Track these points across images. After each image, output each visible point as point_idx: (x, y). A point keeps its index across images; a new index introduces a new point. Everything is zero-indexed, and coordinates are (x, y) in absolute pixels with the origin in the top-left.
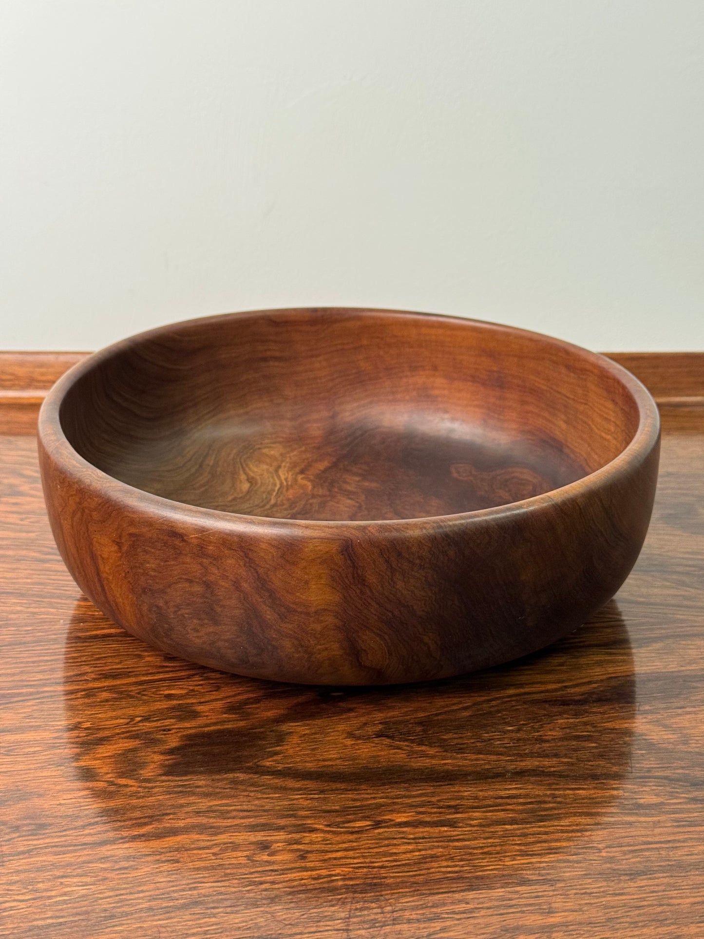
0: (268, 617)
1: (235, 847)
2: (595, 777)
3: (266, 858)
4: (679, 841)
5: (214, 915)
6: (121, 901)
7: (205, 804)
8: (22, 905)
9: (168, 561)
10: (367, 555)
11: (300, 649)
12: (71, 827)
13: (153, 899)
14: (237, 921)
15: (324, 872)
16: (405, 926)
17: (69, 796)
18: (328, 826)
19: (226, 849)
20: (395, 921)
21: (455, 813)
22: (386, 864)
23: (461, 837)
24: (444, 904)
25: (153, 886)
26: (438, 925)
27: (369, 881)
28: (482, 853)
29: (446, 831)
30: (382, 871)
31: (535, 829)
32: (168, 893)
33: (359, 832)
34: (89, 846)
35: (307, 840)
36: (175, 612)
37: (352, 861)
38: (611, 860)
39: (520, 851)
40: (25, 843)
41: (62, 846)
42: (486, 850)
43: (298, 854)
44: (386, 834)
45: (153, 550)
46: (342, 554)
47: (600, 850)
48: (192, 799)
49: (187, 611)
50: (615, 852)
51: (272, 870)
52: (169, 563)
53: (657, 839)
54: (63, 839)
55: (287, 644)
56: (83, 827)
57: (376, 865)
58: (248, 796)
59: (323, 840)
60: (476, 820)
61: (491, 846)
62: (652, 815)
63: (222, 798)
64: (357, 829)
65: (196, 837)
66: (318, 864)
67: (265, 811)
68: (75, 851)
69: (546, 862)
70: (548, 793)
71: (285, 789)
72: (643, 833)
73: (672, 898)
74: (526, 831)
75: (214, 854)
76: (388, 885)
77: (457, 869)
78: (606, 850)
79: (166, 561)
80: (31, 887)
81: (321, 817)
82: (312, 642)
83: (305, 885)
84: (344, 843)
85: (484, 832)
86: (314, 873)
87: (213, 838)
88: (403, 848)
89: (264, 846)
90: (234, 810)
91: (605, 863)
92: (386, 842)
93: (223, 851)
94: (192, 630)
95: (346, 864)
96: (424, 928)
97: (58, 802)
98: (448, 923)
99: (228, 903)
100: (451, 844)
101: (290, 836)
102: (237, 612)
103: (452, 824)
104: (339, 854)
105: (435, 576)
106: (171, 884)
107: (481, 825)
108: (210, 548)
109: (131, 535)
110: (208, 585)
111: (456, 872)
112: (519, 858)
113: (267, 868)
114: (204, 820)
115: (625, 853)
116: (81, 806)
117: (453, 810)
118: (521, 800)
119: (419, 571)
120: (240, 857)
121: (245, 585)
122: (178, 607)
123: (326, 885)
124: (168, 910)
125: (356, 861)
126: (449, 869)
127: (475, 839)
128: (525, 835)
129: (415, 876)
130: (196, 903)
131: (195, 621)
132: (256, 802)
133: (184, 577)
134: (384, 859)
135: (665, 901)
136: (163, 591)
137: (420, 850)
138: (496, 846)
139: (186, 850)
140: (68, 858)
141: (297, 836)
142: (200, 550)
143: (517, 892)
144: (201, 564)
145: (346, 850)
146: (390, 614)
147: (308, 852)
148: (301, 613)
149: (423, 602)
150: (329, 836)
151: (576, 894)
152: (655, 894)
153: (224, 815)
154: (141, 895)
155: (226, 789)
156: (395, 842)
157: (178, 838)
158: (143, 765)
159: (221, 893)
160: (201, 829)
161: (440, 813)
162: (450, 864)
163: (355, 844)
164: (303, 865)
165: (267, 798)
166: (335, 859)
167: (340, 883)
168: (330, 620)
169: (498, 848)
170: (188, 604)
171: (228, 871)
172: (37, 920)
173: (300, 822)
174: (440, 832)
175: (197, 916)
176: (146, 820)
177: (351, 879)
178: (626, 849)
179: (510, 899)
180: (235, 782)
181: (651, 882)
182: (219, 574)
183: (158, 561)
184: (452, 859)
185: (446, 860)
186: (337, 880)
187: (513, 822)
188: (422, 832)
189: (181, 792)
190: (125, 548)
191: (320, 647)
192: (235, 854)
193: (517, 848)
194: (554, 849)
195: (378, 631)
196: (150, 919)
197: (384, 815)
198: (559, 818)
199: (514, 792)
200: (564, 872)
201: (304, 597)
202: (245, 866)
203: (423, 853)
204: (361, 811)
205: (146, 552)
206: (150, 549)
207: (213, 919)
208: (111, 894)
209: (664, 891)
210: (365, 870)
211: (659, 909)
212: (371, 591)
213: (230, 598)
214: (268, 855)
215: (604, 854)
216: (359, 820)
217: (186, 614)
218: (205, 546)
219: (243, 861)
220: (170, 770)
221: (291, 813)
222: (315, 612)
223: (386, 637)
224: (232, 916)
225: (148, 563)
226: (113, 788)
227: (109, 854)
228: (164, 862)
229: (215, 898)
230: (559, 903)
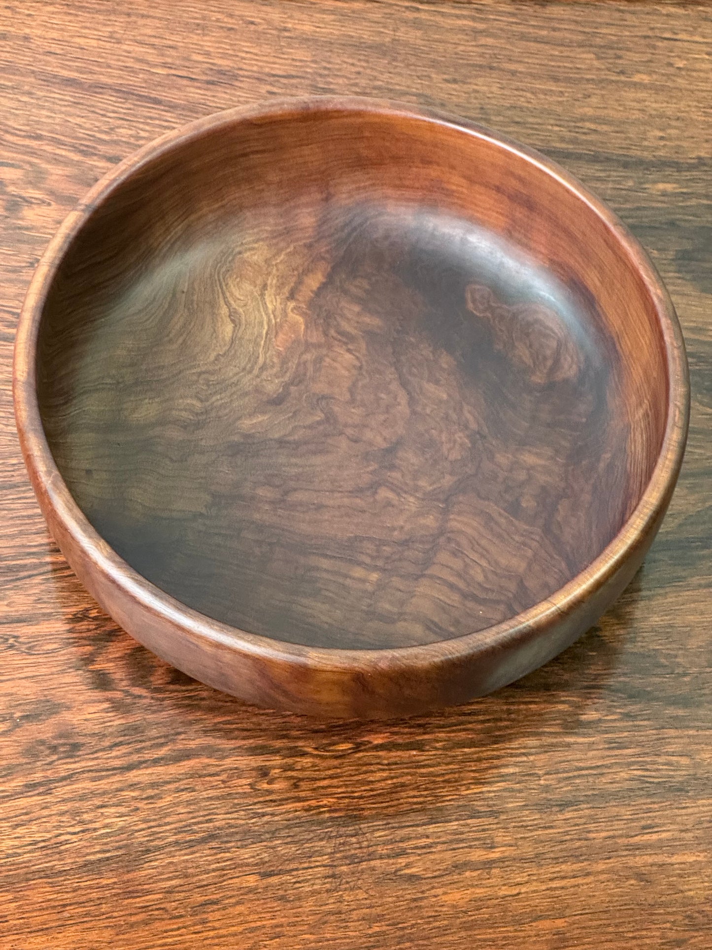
1: (240, 773)
2: (547, 688)
3: (265, 786)
4: (607, 766)
5: (228, 850)
6: (153, 834)
7: (209, 721)
8: (74, 838)
12: (99, 747)
13: (178, 831)
14: (246, 856)
15: (313, 803)
16: (378, 861)
17: (93, 710)
18: (316, 749)
19: (232, 776)
20: (370, 857)
21: (424, 734)
22: (365, 794)
23: (426, 762)
24: (409, 839)
25: (176, 818)
26: (403, 861)
27: (350, 813)
28: (443, 781)
29: (415, 756)
30: (361, 802)
31: (489, 753)
32: (189, 826)
33: (343, 756)
34: (118, 771)
35: (299, 766)
37: (336, 790)
38: (547, 789)
39: (474, 778)
40: (65, 767)
41: (97, 771)
42: (447, 777)
43: (292, 781)
44: (365, 759)
47: (540, 778)
48: (199, 714)
50: (551, 780)
51: (271, 801)
53: (588, 764)
54: (96, 762)
56: (111, 748)
57: (356, 794)
58: (246, 711)
59: (312, 766)
60: (441, 741)
61: (451, 773)
62: (589, 736)
63: (225, 714)
64: (340, 753)
65: (207, 761)
66: (309, 794)
67: (261, 730)
68: (108, 776)
69: (494, 792)
70: (505, 707)
72: (578, 757)
73: (589, 832)
74: (481, 754)
75: (222, 782)
76: (365, 817)
77: (421, 799)
78: (545, 777)
80: (78, 818)
81: (310, 738)
83: (297, 818)
84: (329, 769)
85: (446, 756)
86: (306, 803)
87: (221, 763)
88: (379, 775)
89: (264, 772)
90: (237, 729)
91: (542, 793)
92: (364, 768)
93: (230, 777)
95: (331, 794)
96: (393, 864)
97: (84, 717)
98: (412, 859)
99: (238, 837)
100: (418, 771)
101: (285, 761)
103: (419, 746)
104: (325, 783)
106: (191, 815)
107: (444, 748)
111: (421, 803)
112: (473, 787)
113: (268, 798)
114: (212, 741)
115: (559, 781)
116: (104, 722)
117: (421, 730)
118: (481, 718)
120: (244, 785)
123: (315, 818)
124: (191, 844)
125: (339, 790)
126: (415, 800)
127: (439, 764)
128: (479, 760)
129: (387, 807)
130: (212, 837)
132: (254, 720)
134: (363, 788)
135: (584, 836)
137: (392, 778)
138: (455, 773)
139: (200, 777)
140: (103, 785)
141: (290, 761)
143: (468, 825)
145: (331, 777)
147: (300, 780)
150: (317, 761)
151: (514, 827)
152: (577, 828)
153: (229, 734)
154: (168, 828)
155: (226, 702)
156: (372, 768)
157: (192, 763)
158: (151, 669)
159: (231, 826)
160: (211, 752)
161: (411, 734)
162: (415, 793)
163: (339, 771)
164: (296, 794)
165: (263, 714)
166: (323, 788)
167: (327, 815)
169: (456, 776)
171: (236, 801)
172: (88, 854)
173: (292, 745)
174: (410, 756)
175: (215, 851)
176: (162, 740)
177: (335, 811)
178: (561, 775)
179: (462, 833)
181: (576, 814)
184: (417, 788)
185: (413, 789)
186: (324, 812)
187: (472, 744)
188: (395, 757)
189: (189, 705)
192: (240, 782)
193: (472, 775)
194: (503, 776)
196: (178, 853)
197: (364, 736)
198: (510, 739)
200: (508, 803)
202: (249, 795)
203: (395, 781)
204: (345, 731)
207: (228, 855)
208: (144, 826)
209: (585, 824)
210: (347, 800)
211: (578, 844)
214: (268, 783)
215: (542, 782)
216: (342, 743)
219: (247, 789)
220: (176, 677)
221: (285, 733)
224: (243, 851)
226: (129, 700)
227: (136, 780)
228: (183, 790)
229: (228, 831)
230: (500, 837)
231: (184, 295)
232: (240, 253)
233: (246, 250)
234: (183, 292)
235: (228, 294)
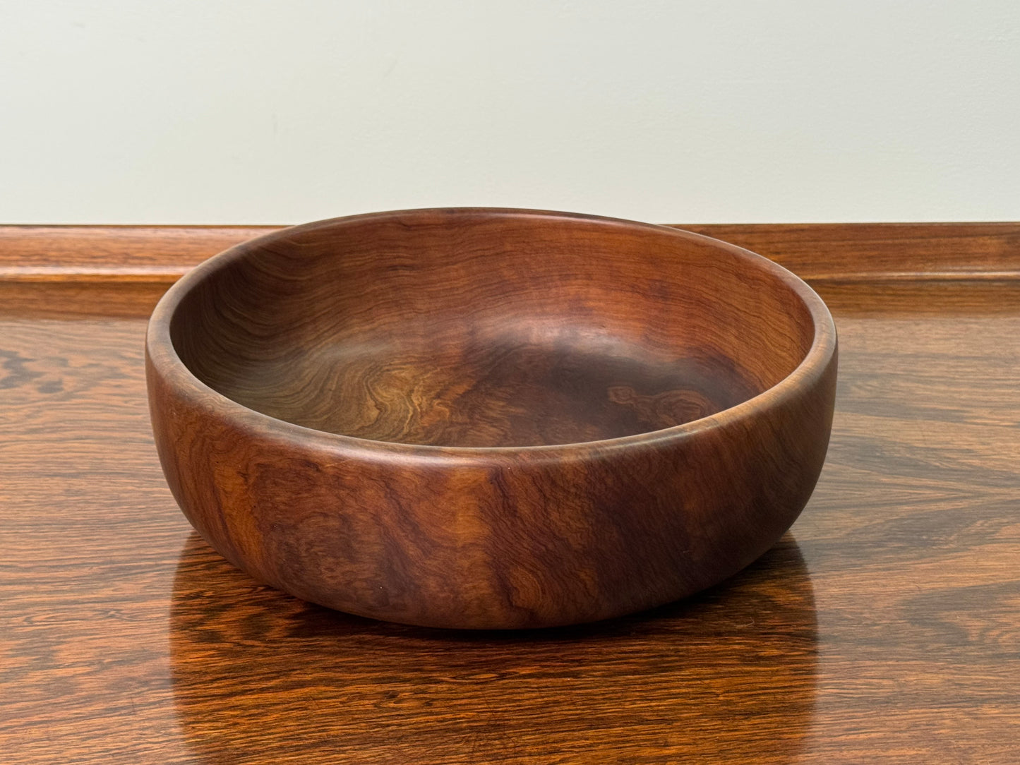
0: (411, 553)
1: (362, 696)
2: (719, 634)
3: (392, 705)
4: (795, 687)
5: (344, 752)
6: (252, 741)
7: (331, 661)
9: (300, 493)
10: (519, 483)
11: (445, 588)
12: (198, 681)
13: (284, 739)
14: (365, 756)
15: (449, 716)
16: (527, 758)
17: (196, 656)
18: (454, 678)
19: (353, 699)
20: (517, 754)
21: (578, 666)
22: (510, 709)
23: (582, 686)
24: (564, 741)
25: (283, 729)
26: (557, 757)
27: (492, 723)
28: (604, 699)
29: (568, 681)
30: (506, 714)
31: (655, 678)
32: (298, 735)
33: (485, 682)
34: (219, 697)
35: (433, 690)
36: (307, 551)
37: (476, 707)
38: (728, 703)
39: (641, 696)
40: (155, 695)
41: (192, 697)
42: (607, 696)
43: (424, 701)
44: (510, 685)
45: (284, 482)
46: (492, 483)
47: (718, 695)
48: (318, 657)
49: (321, 548)
50: (732, 697)
51: (399, 715)
52: (300, 496)
53: (773, 685)
54: (192, 691)
55: (432, 583)
56: (212, 681)
57: (500, 709)
58: (374, 654)
59: (448, 690)
60: (599, 671)
61: (613, 693)
62: (772, 666)
63: (348, 656)
64: (482, 681)
65: (323, 688)
66: (444, 710)
67: (390, 666)
68: (206, 701)
69: (665, 705)
70: (671, 648)
71: (412, 647)
72: (761, 680)
73: (783, 733)
74: (647, 680)
75: (341, 702)
76: (510, 726)
77: (578, 712)
78: (723, 695)
79: (298, 494)
81: (446, 671)
82: (458, 580)
83: (430, 726)
84: (468, 692)
85: (606, 681)
86: (440, 717)
87: (340, 689)
88: (527, 696)
89: (392, 696)
90: (361, 666)
91: (722, 705)
92: (511, 691)
93: (350, 700)
94: (325, 569)
95: (470, 710)
96: (545, 759)
97: (184, 661)
98: (568, 755)
99: (357, 742)
100: (573, 691)
101: (416, 687)
102: (376, 548)
103: (575, 675)
104: (463, 702)
106: (300, 727)
107: (603, 676)
108: (348, 478)
109: (259, 465)
110: (345, 519)
111: (577, 715)
112: (639, 702)
113: (393, 713)
114: (331, 675)
115: (741, 697)
116: (208, 664)
117: (577, 664)
118: (645, 655)
119: (575, 501)
120: (368, 704)
121: (386, 518)
122: (310, 544)
123: (451, 726)
124: (297, 749)
125: (479, 707)
126: (571, 712)
127: (597, 687)
128: (646, 683)
129: (537, 718)
130: (325, 743)
131: (329, 559)
132: (383, 659)
133: (318, 510)
134: (508, 705)
135: (777, 736)
136: (295, 527)
137: (543, 697)
138: (617, 693)
139: (314, 699)
140: (198, 707)
141: (422, 687)
142: (335, 481)
143: (635, 730)
144: (338, 497)
145: (470, 698)
146: (543, 548)
147: (433, 700)
148: (447, 548)
149: (579, 535)
150: (454, 687)
151: (691, 731)
152: (767, 730)
153: (351, 670)
154: (271, 736)
155: (352, 648)
156: (519, 690)
157: (306, 690)
158: (268, 628)
159: (349, 734)
160: (329, 682)
161: (564, 666)
162: (571, 707)
163: (480, 693)
164: (429, 710)
165: (393, 655)
166: (460, 705)
167: (464, 725)
168: (479, 555)
169: (619, 695)
170: (322, 541)
171: (356, 716)
173: (426, 675)
174: (563, 682)
175: (326, 753)
176: (274, 675)
177: (475, 721)
178: (743, 693)
179: (628, 736)
180: (361, 643)
181: (763, 721)
182: (357, 507)
183: (289, 494)
184: (574, 704)
185: (568, 705)
186: (461, 722)
187: (635, 672)
188: (546, 682)
189: (307, 651)
190: (252, 480)
191: (467, 585)
192: (362, 702)
193: (638, 694)
194: (673, 694)
195: (531, 567)
196: (281, 755)
197: (508, 669)
198: (680, 669)
199: (638, 647)
200: (682, 713)
201: (450, 531)
202: (372, 712)
203: (546, 699)
204: (487, 665)
205: (275, 484)
206: (280, 481)
207: (343, 755)
208: (242, 736)
209: (776, 728)
210: (489, 713)
211: (770, 742)
212: (522, 523)
213: (369, 533)
214: (394, 703)
215: (721, 698)
216: (484, 673)
217: (320, 551)
218: (341, 476)
219: (371, 708)
220: (296, 633)
221: (417, 667)
222: (463, 547)
223: (540, 574)
224: (360, 752)
225: (278, 496)
226: (239, 649)
227: (238, 703)
228: (293, 710)
229: (344, 738)
230: (674, 738)
231: (331, 393)
232: (388, 370)
233: (394, 369)
234: (331, 390)
235: (374, 394)
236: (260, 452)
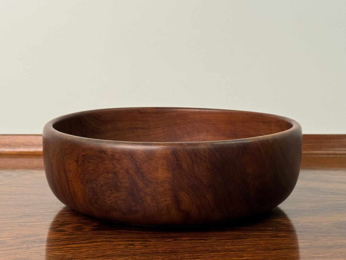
0: (141, 186)
9: (98, 165)
10: (183, 155)
11: (154, 201)
36: (100, 189)
45: (92, 161)
46: (172, 155)
49: (105, 187)
55: (148, 199)
79: (97, 165)
82: (159, 197)
94: (107, 197)
102: (127, 184)
105: (211, 166)
108: (117, 155)
109: (83, 156)
110: (115, 173)
119: (204, 163)
121: (131, 171)
122: (101, 186)
131: (108, 192)
133: (105, 171)
136: (96, 180)
142: (112, 157)
144: (113, 164)
146: (192, 183)
148: (154, 183)
149: (206, 178)
168: (167, 186)
170: (106, 184)
182: (120, 167)
183: (94, 166)
190: (80, 163)
191: (162, 199)
195: (187, 192)
201: (156, 175)
205: (89, 162)
206: (90, 160)
212: (184, 172)
213: (124, 178)
217: (105, 189)
218: (114, 155)
222: (160, 182)
223: (191, 195)
225: (90, 167)
236: (84, 150)
